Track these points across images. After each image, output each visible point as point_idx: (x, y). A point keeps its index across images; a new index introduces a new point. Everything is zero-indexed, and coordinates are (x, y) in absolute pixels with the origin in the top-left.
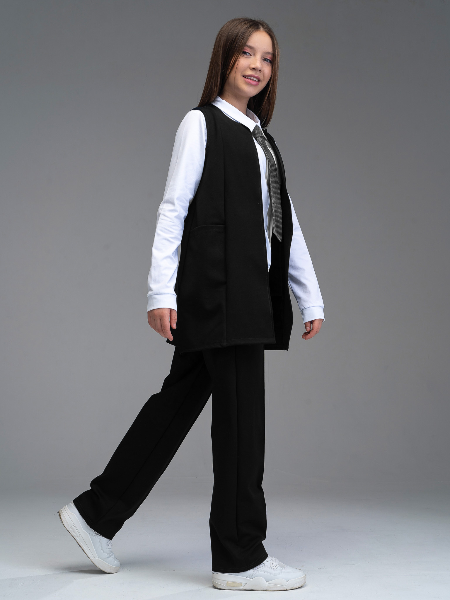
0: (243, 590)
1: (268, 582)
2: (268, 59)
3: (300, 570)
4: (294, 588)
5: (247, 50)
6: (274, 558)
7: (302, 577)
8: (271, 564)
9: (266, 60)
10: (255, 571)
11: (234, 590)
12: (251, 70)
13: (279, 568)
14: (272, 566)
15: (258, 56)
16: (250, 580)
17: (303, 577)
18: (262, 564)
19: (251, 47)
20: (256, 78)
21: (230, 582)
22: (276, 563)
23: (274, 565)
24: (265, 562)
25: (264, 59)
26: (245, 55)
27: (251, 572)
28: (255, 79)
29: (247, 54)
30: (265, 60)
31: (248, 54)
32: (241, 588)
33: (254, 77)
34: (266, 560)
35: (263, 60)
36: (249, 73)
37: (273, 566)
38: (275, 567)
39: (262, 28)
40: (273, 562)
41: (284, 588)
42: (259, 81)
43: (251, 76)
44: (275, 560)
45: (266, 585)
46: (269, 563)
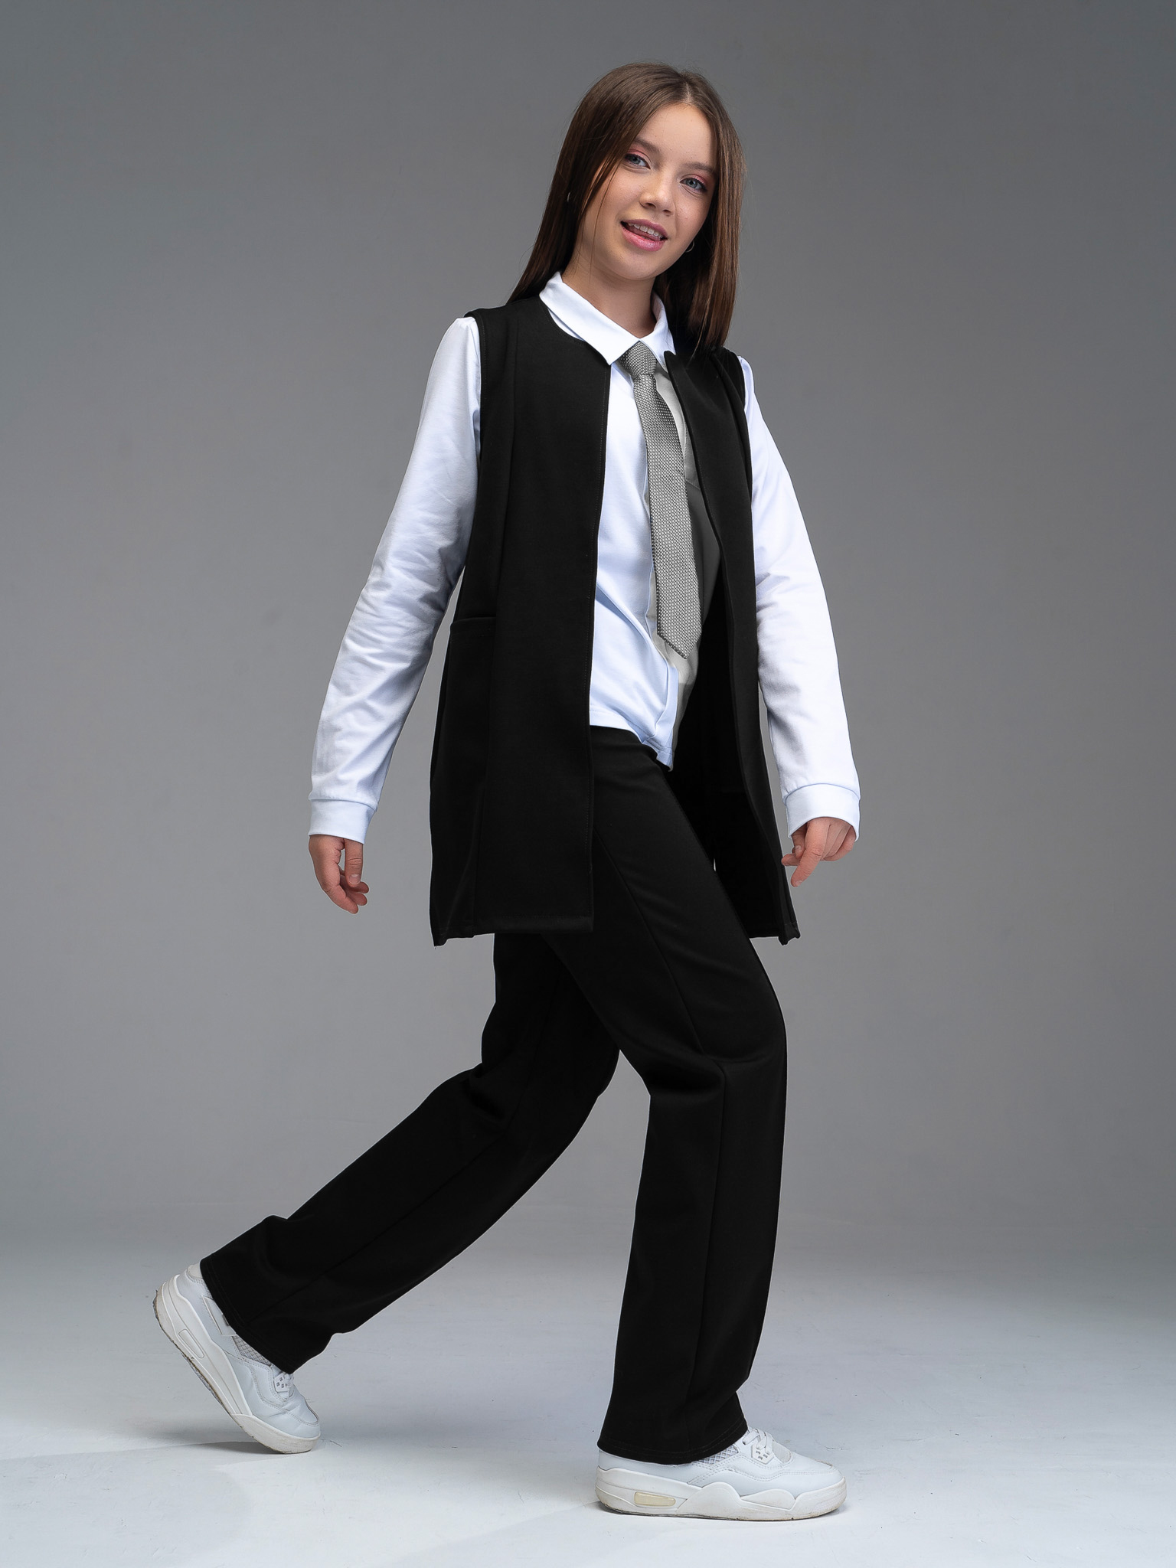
0: (677, 1516)
1: (743, 1498)
2: (697, 181)
3: (831, 1465)
4: (814, 1515)
5: (639, 151)
6: (761, 1434)
7: (836, 1485)
8: (755, 1450)
9: (691, 183)
10: (711, 1467)
11: (653, 1515)
12: (643, 209)
13: (776, 1461)
14: (756, 1456)
15: (668, 173)
16: (697, 1491)
17: (839, 1487)
18: (729, 1450)
19: (650, 147)
20: (656, 229)
21: (643, 1492)
22: (769, 1449)
23: (763, 1452)
24: (738, 1444)
25: (687, 179)
26: (632, 166)
27: (698, 1468)
28: (651, 232)
29: (639, 162)
30: (688, 181)
31: (642, 163)
32: (673, 1511)
33: (649, 226)
34: (742, 1438)
35: (681, 182)
36: (638, 214)
37: (758, 1455)
38: (764, 1458)
39: (689, 98)
40: (759, 1445)
41: (786, 1513)
42: (664, 238)
43: (641, 223)
44: (764, 1439)
45: (739, 1504)
46: (748, 1446)
